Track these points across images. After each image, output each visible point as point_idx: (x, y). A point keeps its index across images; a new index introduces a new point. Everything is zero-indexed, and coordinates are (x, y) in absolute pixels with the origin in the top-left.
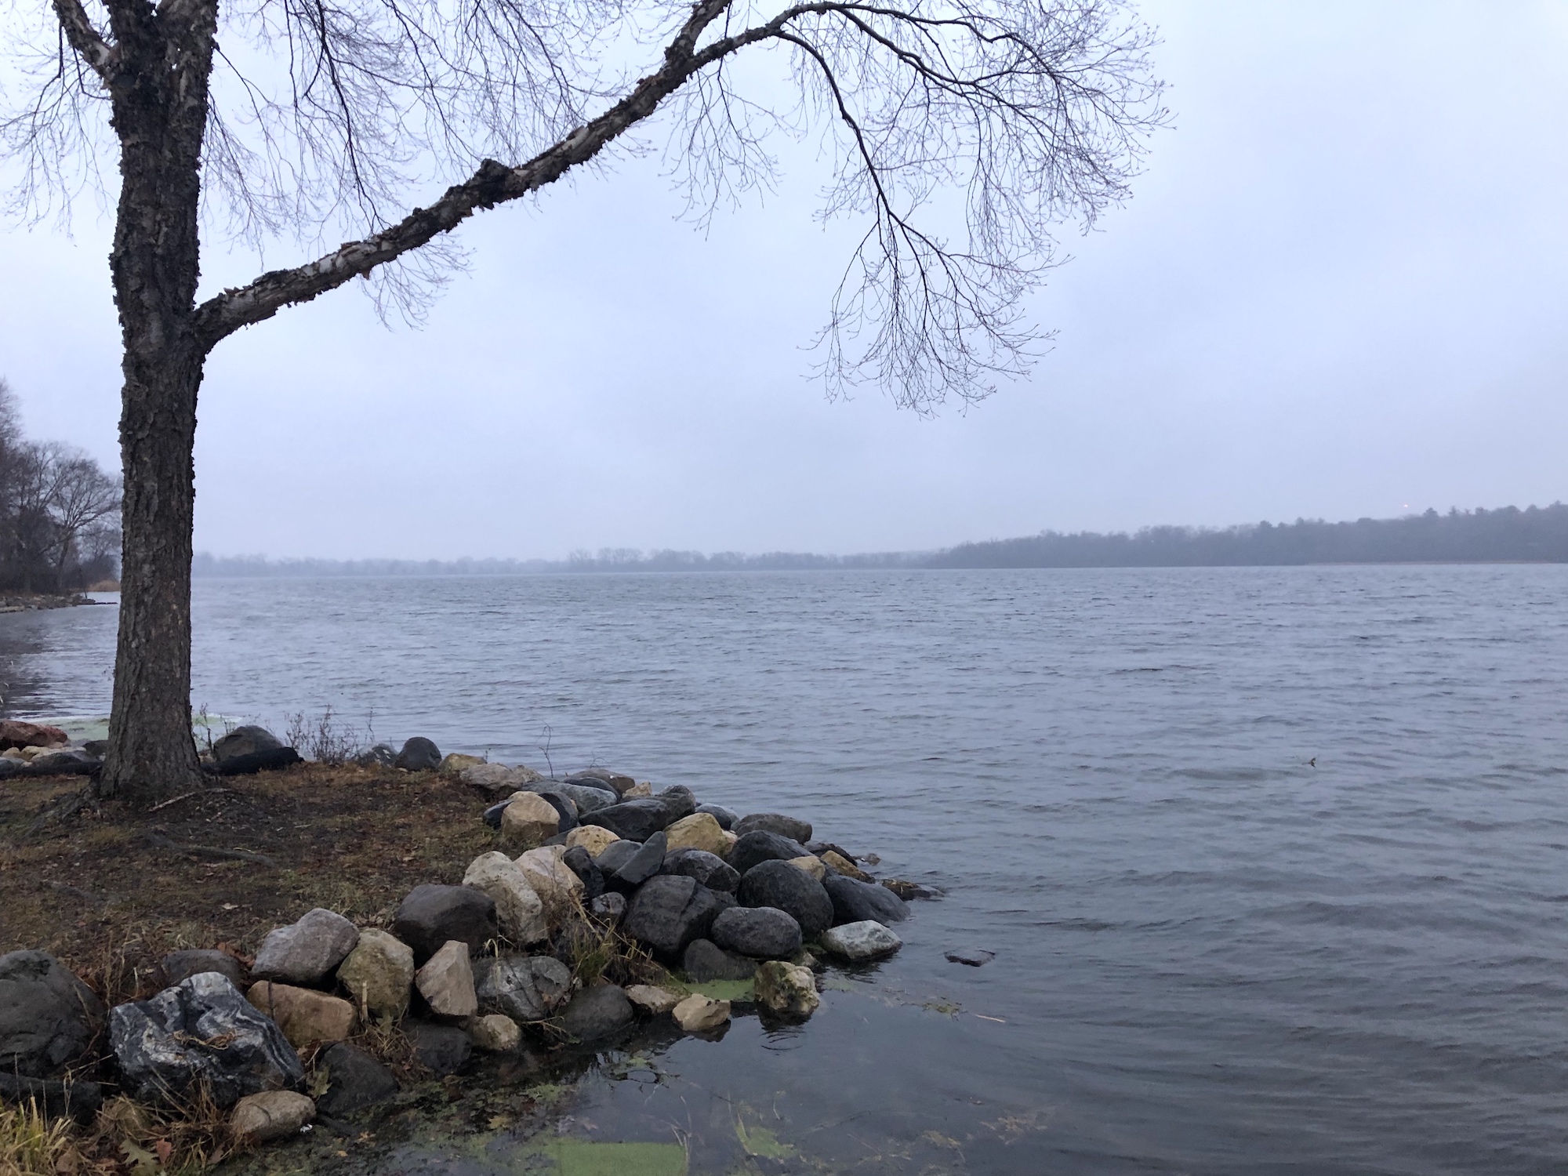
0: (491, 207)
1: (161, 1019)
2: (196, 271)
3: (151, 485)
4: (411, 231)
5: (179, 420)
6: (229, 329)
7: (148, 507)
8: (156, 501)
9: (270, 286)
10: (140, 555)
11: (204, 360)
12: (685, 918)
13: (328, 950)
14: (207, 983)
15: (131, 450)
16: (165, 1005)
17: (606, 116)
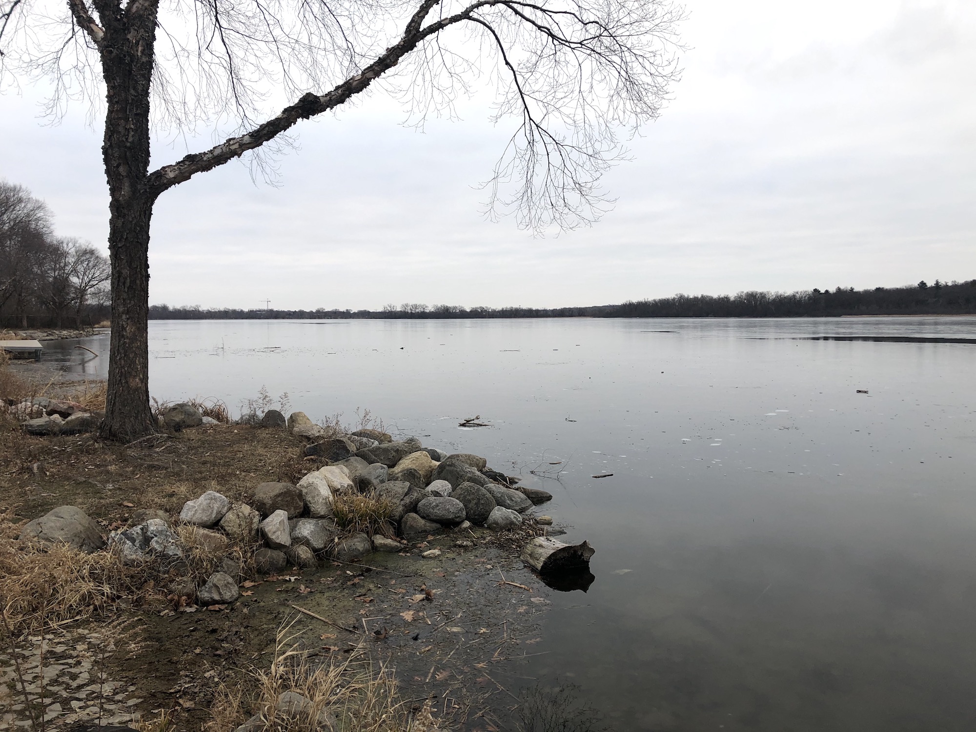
0: (308, 118)
1: (133, 540)
2: (148, 154)
3: (126, 272)
4: (265, 132)
5: (140, 237)
6: (166, 187)
7: (124, 283)
8: (128, 280)
9: (187, 163)
10: (121, 310)
11: (152, 204)
12: (402, 502)
13: (215, 512)
14: (155, 524)
15: (115, 253)
16: (135, 533)
17: (371, 66)
